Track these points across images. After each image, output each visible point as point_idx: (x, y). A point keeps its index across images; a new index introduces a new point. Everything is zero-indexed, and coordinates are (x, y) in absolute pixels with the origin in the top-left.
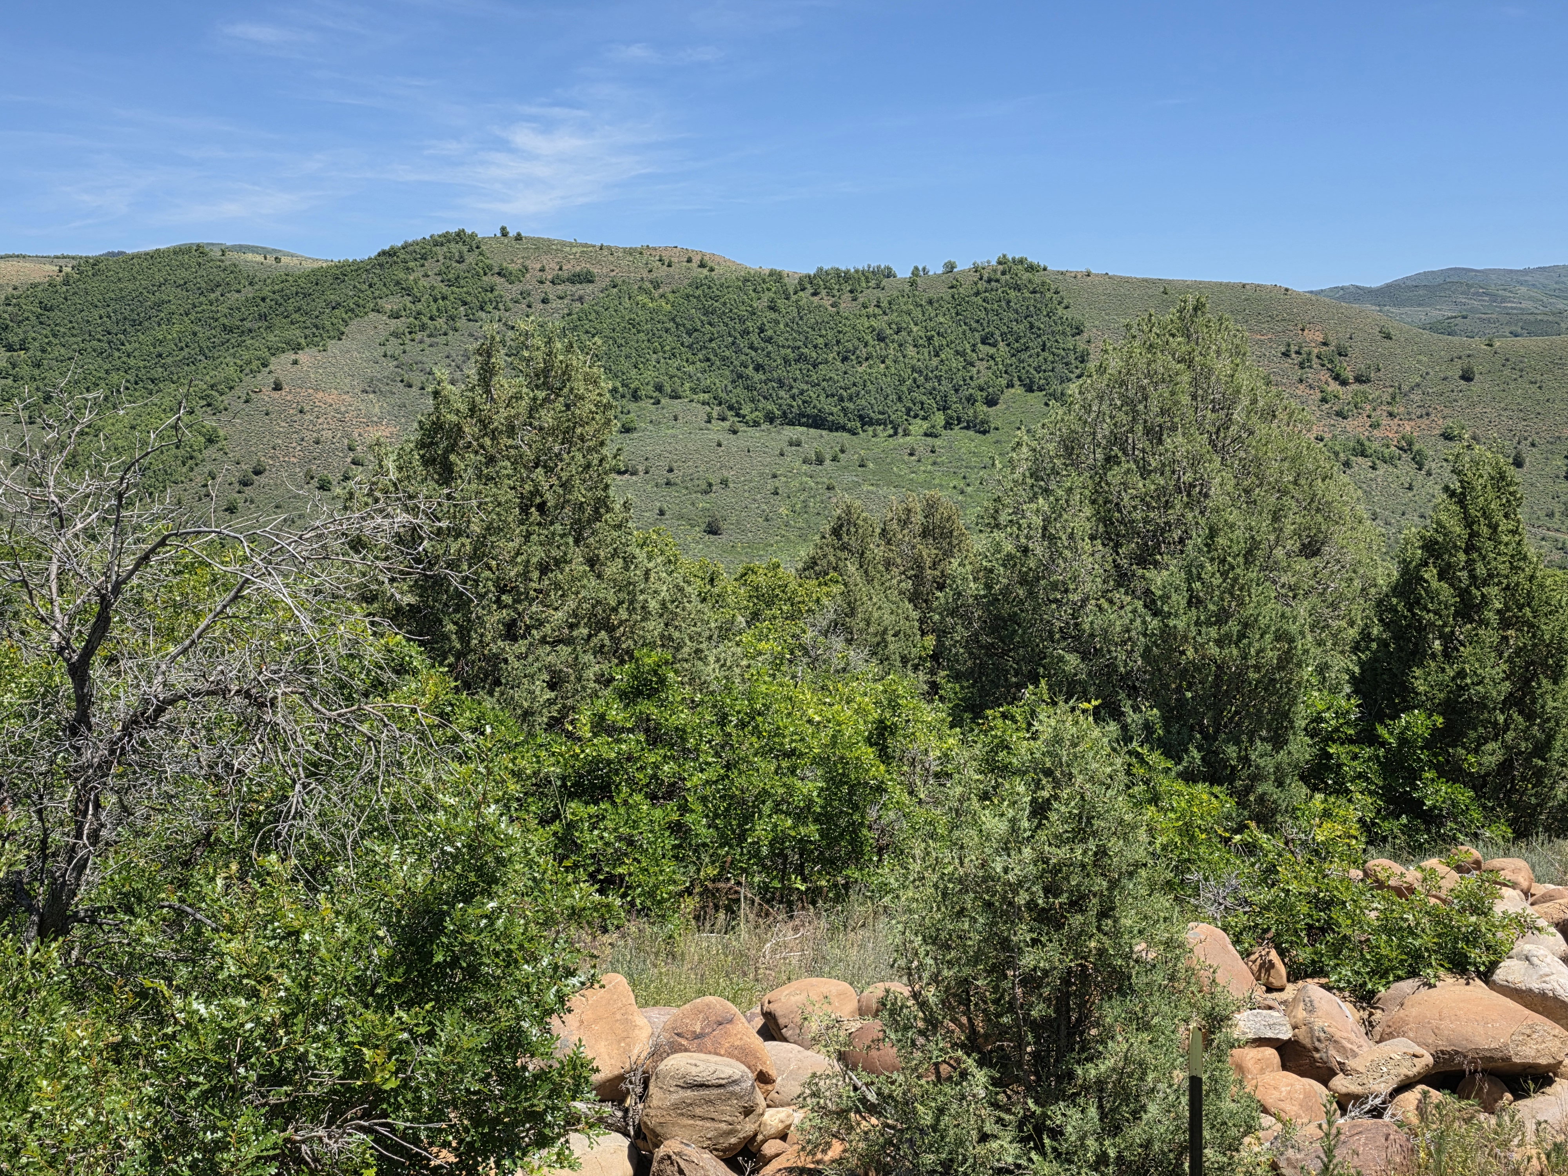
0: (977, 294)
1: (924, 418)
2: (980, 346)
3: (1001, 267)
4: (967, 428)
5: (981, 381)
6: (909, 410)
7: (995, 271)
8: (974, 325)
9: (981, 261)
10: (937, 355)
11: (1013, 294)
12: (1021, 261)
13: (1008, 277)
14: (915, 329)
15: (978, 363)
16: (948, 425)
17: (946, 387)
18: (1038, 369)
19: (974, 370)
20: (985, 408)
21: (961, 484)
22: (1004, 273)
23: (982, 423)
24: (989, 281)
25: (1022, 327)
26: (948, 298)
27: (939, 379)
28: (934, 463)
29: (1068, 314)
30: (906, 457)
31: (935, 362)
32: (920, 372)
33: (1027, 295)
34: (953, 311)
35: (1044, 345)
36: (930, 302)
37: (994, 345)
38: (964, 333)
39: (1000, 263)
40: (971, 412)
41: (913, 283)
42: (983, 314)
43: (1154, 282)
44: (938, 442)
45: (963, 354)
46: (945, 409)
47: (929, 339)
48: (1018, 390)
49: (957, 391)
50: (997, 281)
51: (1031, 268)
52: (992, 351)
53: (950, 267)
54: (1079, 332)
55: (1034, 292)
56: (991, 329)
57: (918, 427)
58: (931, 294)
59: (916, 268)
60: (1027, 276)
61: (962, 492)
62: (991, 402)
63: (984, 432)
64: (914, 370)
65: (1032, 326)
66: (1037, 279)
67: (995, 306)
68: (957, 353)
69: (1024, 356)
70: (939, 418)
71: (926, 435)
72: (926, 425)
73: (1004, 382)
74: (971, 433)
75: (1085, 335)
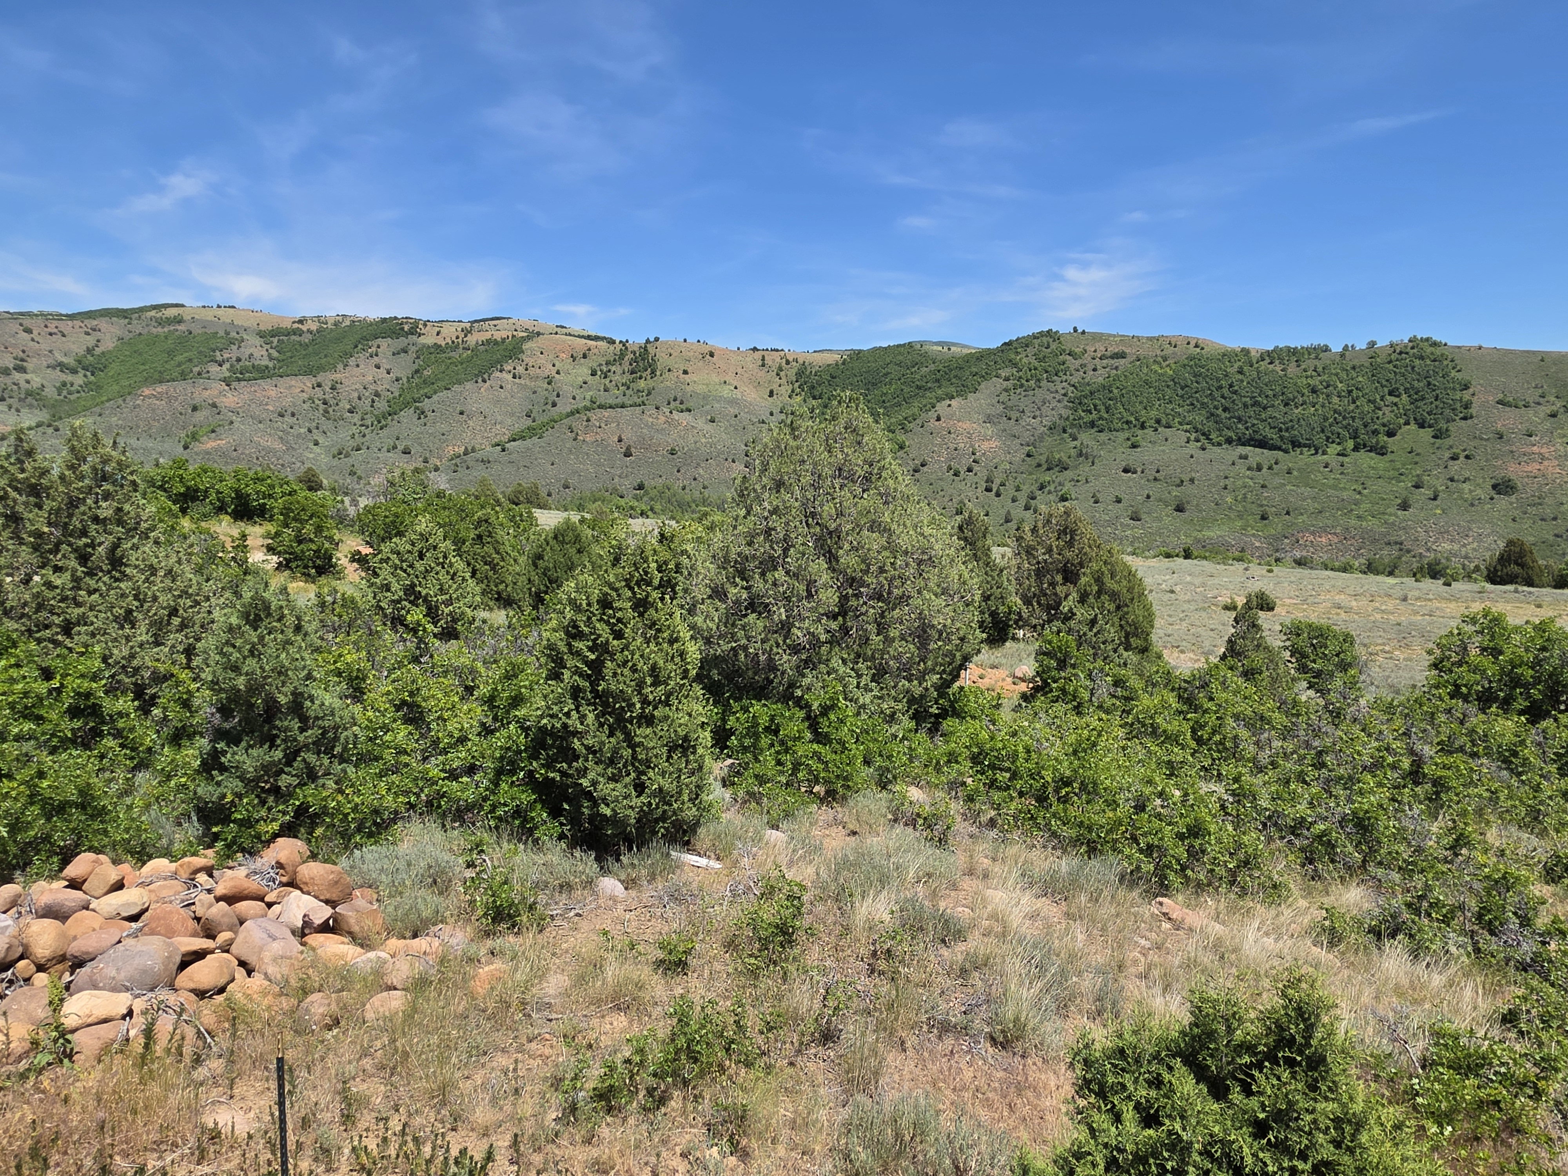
0: (1390, 362)
1: (1339, 444)
2: (1388, 397)
3: (1411, 344)
4: (1370, 451)
5: (1385, 420)
6: (1328, 438)
7: (1406, 347)
8: (1384, 383)
9: (1396, 339)
10: (1354, 402)
11: (1417, 362)
12: (1427, 340)
13: (1415, 351)
14: (1340, 385)
15: (1384, 408)
16: (1356, 449)
17: (1358, 423)
18: (1429, 413)
19: (1381, 413)
20: (1386, 438)
21: (1360, 488)
22: (1412, 348)
23: (1382, 447)
24: (1401, 353)
25: (1421, 384)
26: (1367, 364)
27: (1353, 418)
28: (1342, 473)
29: (1459, 376)
30: (1322, 469)
31: (1352, 407)
32: (1340, 414)
33: (1428, 362)
34: (1370, 374)
35: (1437, 396)
36: (1354, 368)
37: (1398, 396)
38: (1376, 388)
39: (1410, 341)
40: (1374, 441)
41: (1342, 355)
42: (1392, 376)
43: (1534, 352)
44: (1346, 459)
45: (1373, 402)
46: (1355, 438)
47: (1350, 392)
48: (1413, 427)
49: (1366, 426)
50: (1407, 353)
51: (1435, 344)
52: (1396, 400)
53: (1372, 344)
54: (1466, 387)
55: (1435, 360)
56: (1398, 385)
57: (1334, 449)
58: (1356, 362)
59: (1346, 346)
60: (1429, 350)
61: (1360, 493)
62: (1391, 434)
63: (1383, 454)
64: (1335, 411)
65: (1429, 384)
66: (1438, 351)
67: (1403, 370)
68: (1369, 401)
69: (1419, 404)
70: (1350, 444)
71: (1338, 454)
72: (1339, 448)
73: (1402, 421)
74: (1373, 454)
75: (1471, 390)
